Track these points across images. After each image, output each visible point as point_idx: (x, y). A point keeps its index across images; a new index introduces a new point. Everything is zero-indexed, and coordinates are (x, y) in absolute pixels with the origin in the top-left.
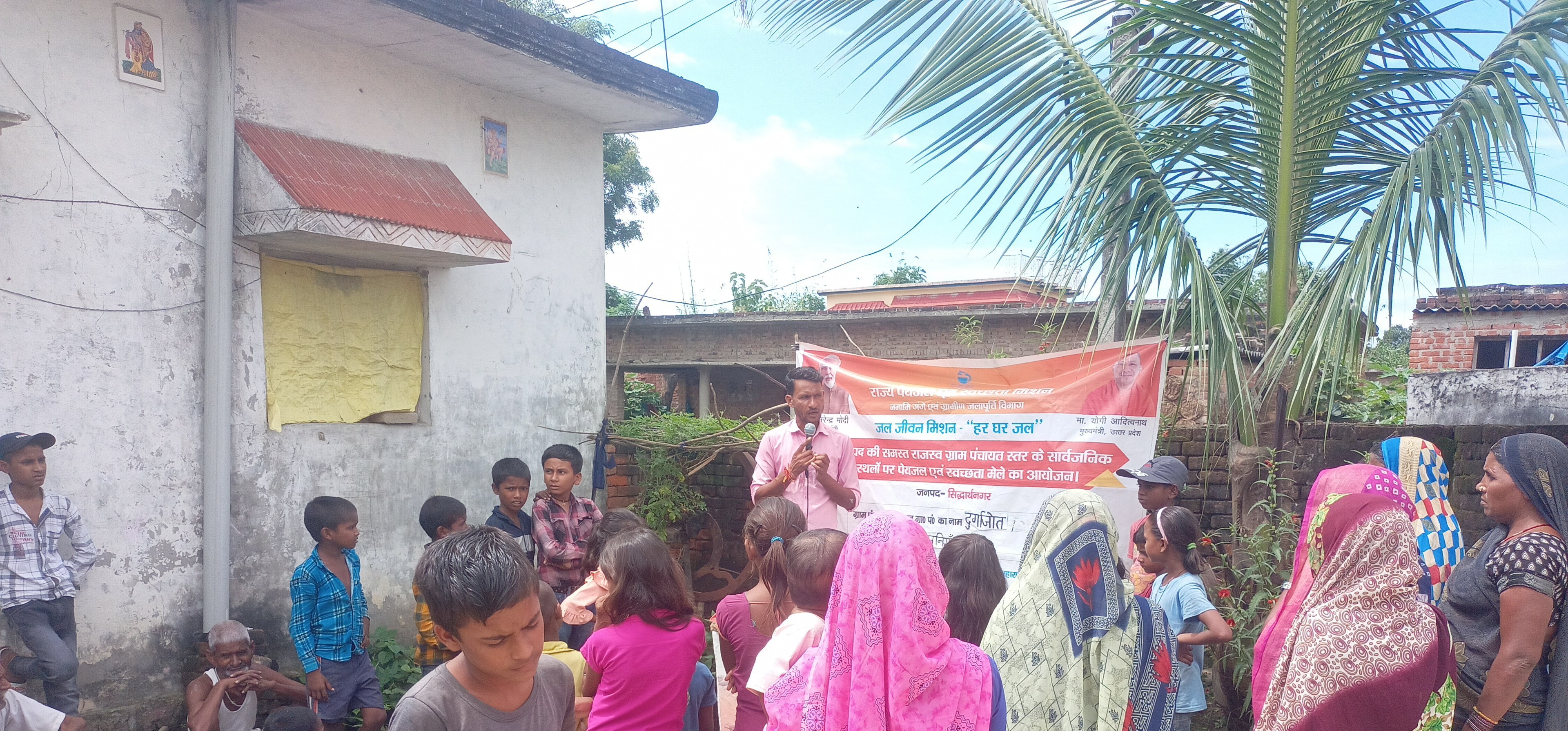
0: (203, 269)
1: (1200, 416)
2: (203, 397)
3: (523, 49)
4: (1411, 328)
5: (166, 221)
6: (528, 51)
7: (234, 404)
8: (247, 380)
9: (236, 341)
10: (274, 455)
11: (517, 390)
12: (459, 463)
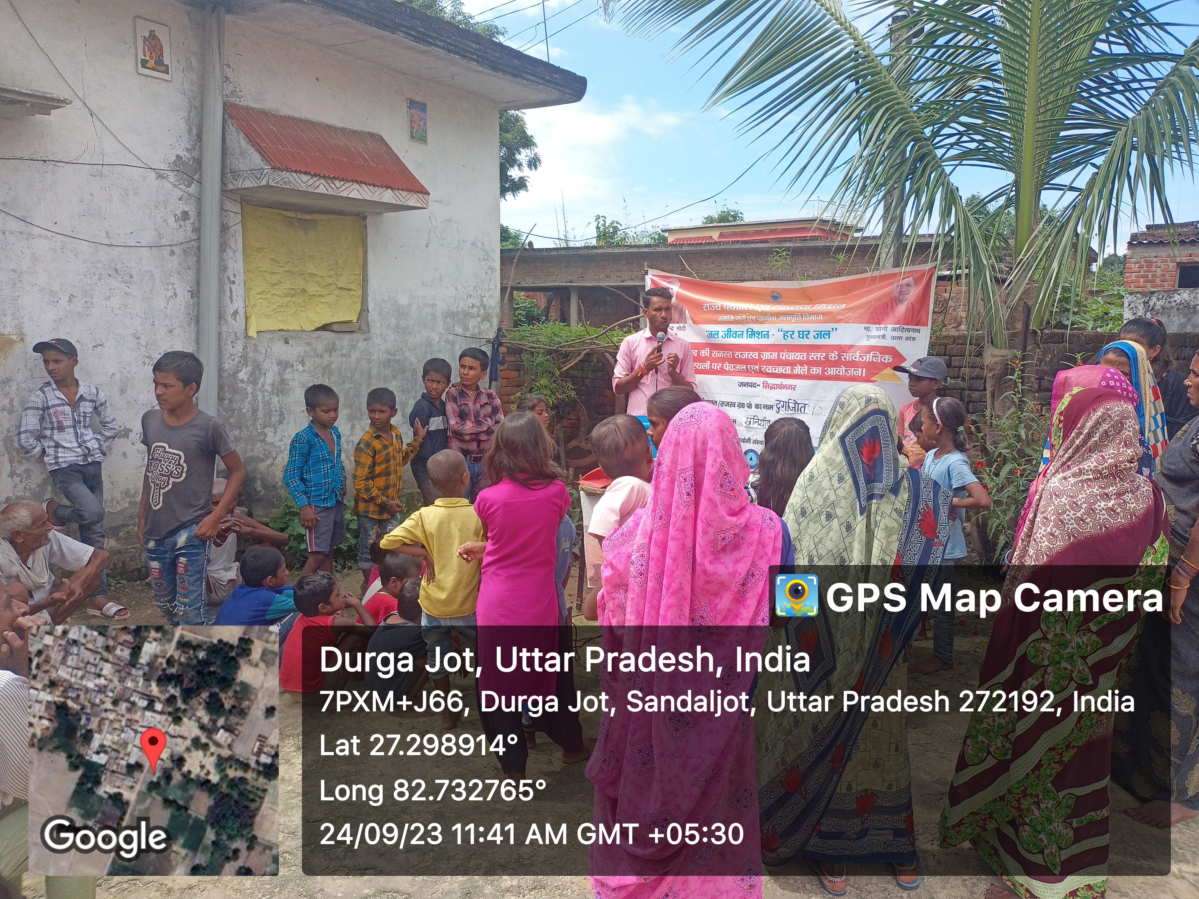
0: (199, 215)
1: (959, 324)
2: (198, 311)
3: (439, 47)
4: (1125, 256)
5: (172, 179)
6: (443, 48)
7: (221, 316)
8: (231, 298)
9: (223, 268)
10: (251, 355)
11: (433, 305)
12: (389, 361)
